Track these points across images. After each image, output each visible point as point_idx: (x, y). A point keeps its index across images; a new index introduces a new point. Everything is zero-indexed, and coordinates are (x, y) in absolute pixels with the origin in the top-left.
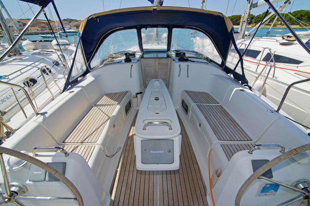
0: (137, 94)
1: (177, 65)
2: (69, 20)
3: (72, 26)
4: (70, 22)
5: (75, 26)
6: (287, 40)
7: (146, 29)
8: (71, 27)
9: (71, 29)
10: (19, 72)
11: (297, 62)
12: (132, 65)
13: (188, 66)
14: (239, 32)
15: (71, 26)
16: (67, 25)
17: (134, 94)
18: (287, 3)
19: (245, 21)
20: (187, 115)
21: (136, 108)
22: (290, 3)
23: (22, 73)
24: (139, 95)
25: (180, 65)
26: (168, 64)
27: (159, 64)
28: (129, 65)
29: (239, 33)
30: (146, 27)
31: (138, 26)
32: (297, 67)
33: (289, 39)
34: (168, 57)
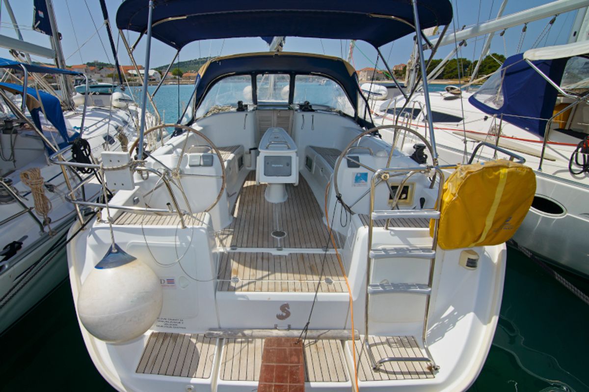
0: (251, 149)
1: (299, 115)
2: (97, 65)
3: (104, 75)
4: (100, 69)
5: (109, 76)
6: (452, 93)
7: (263, 75)
8: (102, 78)
9: (101, 81)
10: (94, 126)
11: (457, 119)
12: (246, 115)
13: (313, 116)
14: (405, 85)
15: (102, 76)
16: (96, 74)
17: (247, 149)
18: (463, 45)
19: (412, 70)
20: (310, 171)
21: (248, 168)
22: (466, 45)
23: (98, 128)
24: (253, 151)
25: (303, 115)
26: (289, 117)
27: (278, 117)
28: (243, 114)
29: (406, 87)
30: (263, 73)
31: (253, 71)
32: (458, 125)
33: (453, 91)
34: (290, 109)
